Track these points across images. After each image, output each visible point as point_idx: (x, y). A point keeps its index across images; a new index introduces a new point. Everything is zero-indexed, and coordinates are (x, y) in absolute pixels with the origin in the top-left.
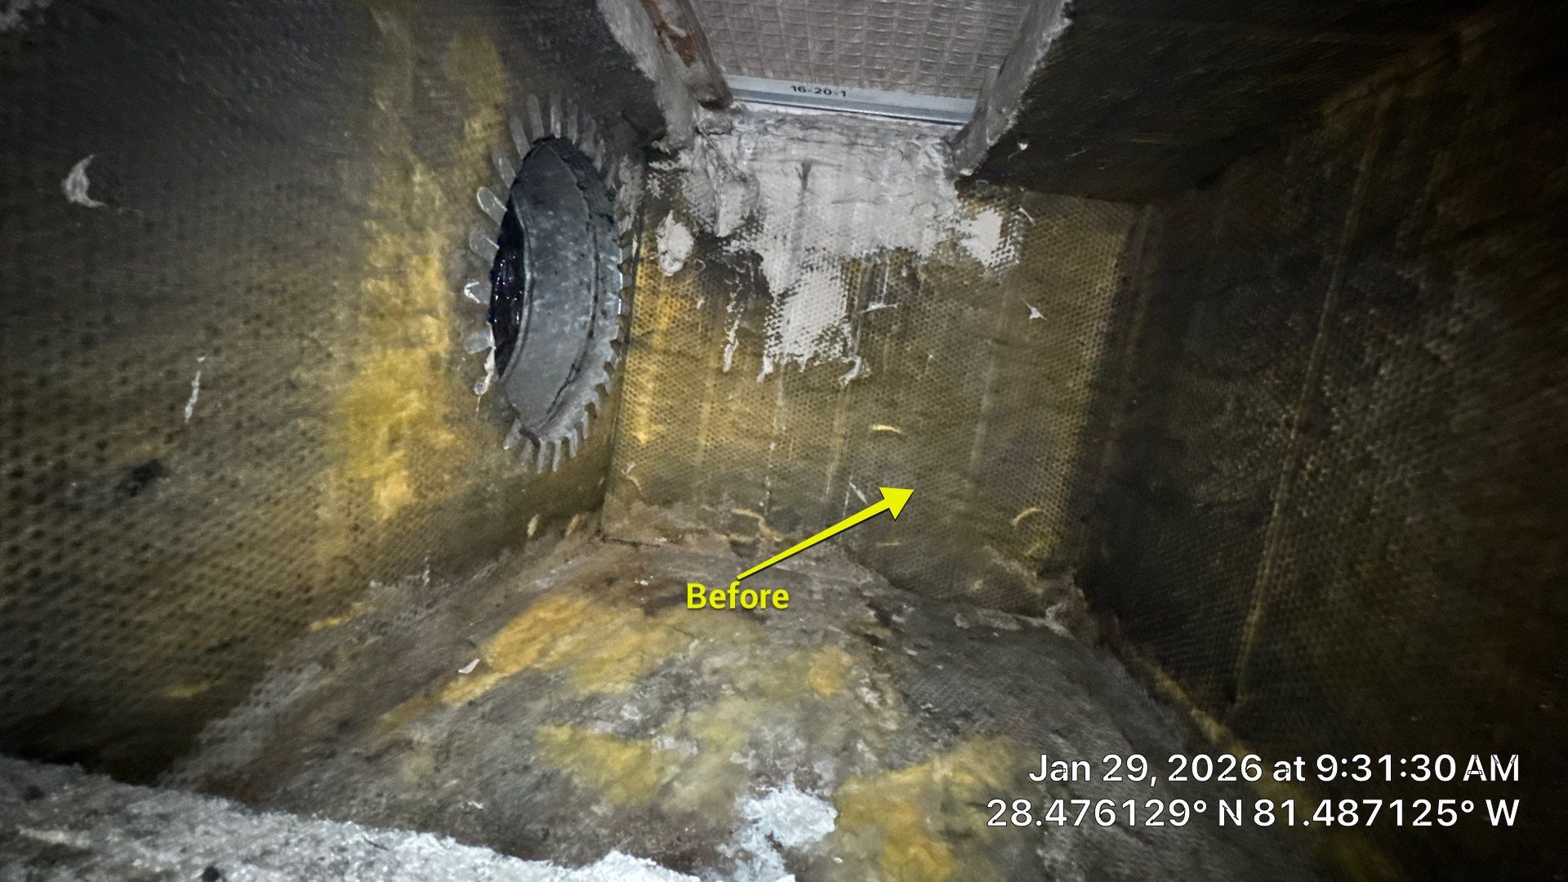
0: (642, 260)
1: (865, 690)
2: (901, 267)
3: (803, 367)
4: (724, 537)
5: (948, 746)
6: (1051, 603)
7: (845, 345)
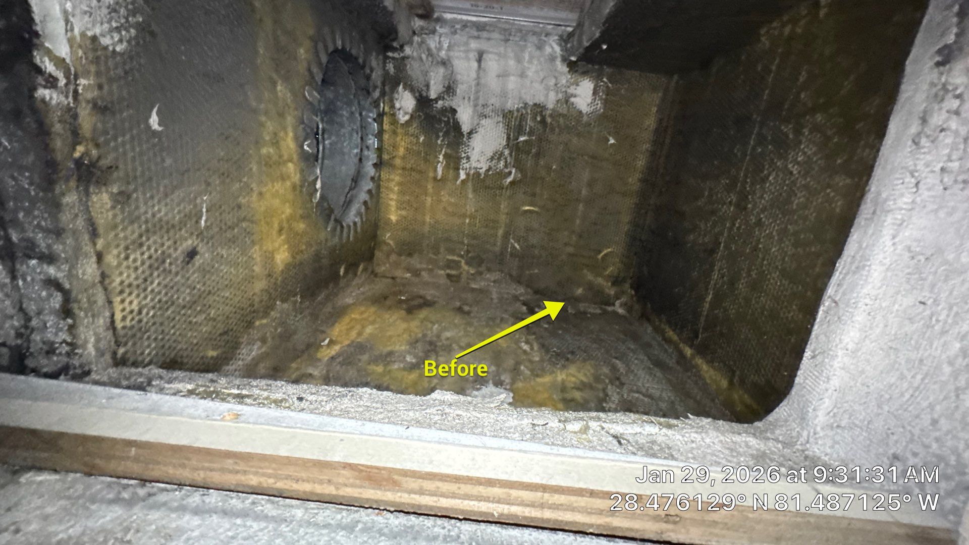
0: (386, 114)
1: (523, 344)
2: (537, 115)
3: (483, 175)
4: (442, 272)
5: (564, 367)
6: (618, 299)
7: (506, 162)
